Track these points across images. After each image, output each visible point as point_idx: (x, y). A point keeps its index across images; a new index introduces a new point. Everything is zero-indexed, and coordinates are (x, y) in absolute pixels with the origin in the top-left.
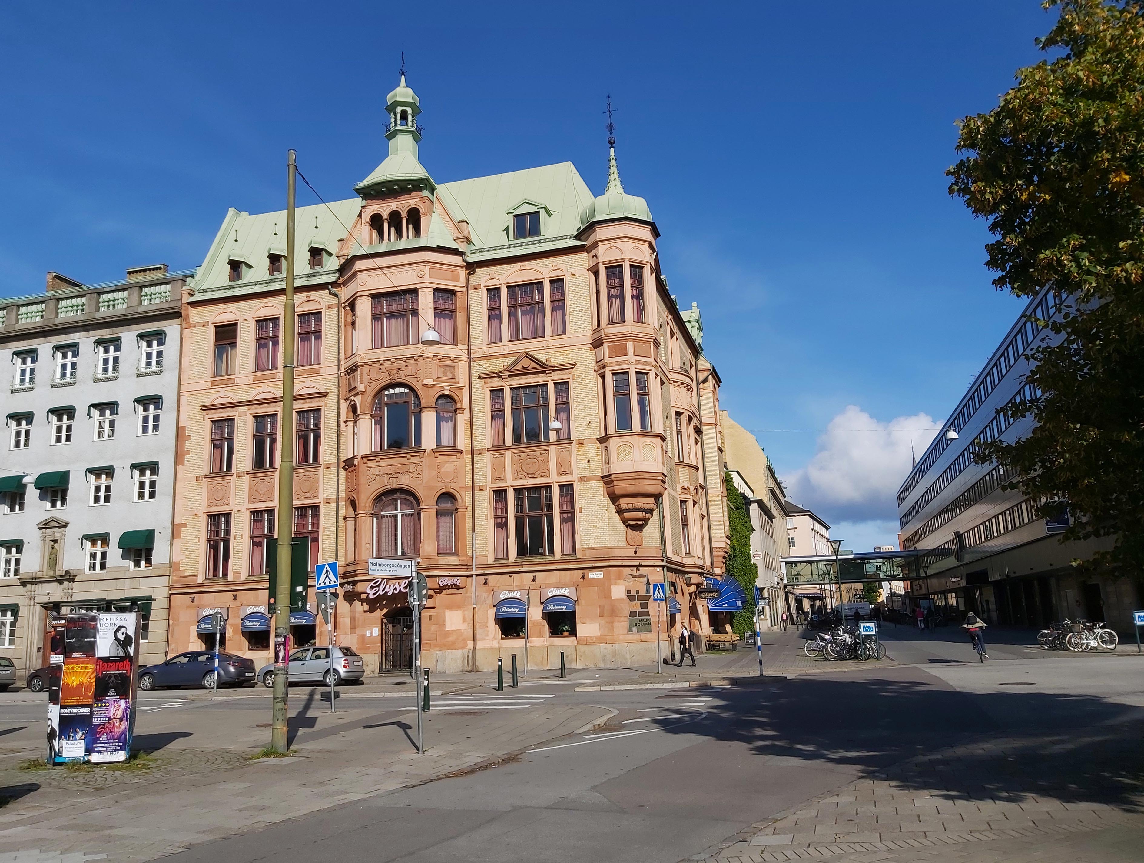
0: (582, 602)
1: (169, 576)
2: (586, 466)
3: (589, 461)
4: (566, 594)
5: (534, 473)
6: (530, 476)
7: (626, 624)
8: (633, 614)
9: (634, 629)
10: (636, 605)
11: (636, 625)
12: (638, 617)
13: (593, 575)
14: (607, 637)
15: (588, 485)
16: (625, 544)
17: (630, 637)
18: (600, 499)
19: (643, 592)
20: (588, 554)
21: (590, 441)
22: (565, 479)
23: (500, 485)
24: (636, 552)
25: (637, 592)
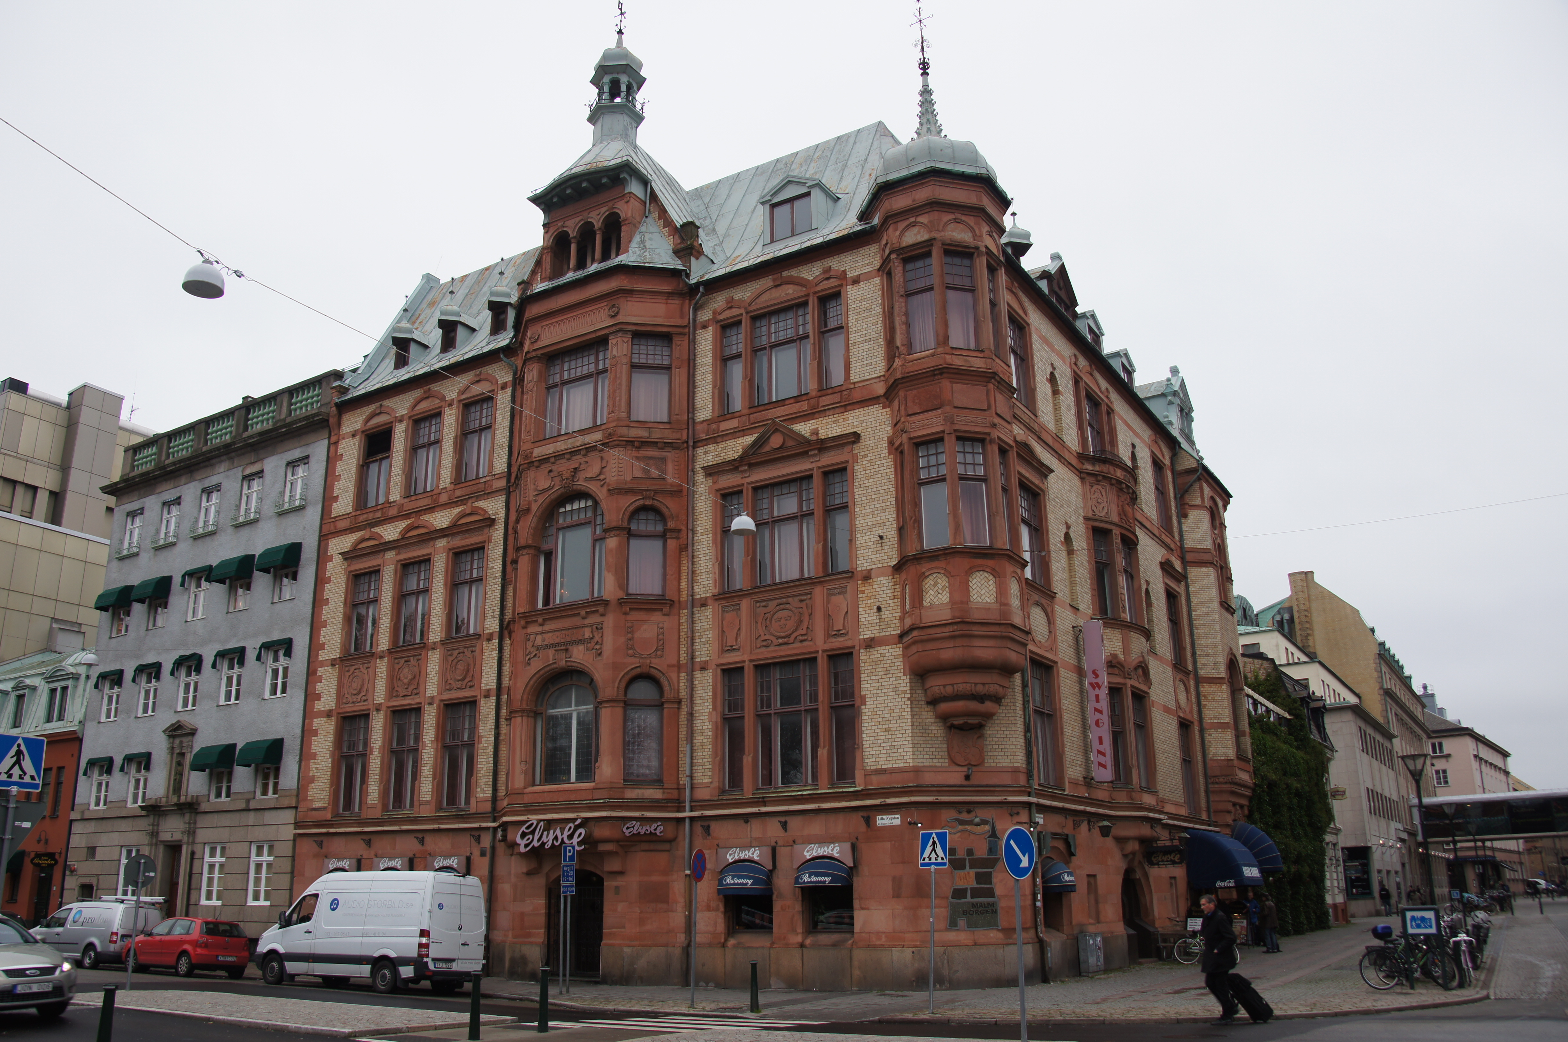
0: (864, 869)
1: (296, 808)
2: (875, 618)
3: (879, 609)
4: (836, 854)
5: (788, 636)
6: (780, 641)
7: (943, 912)
8: (959, 893)
9: (962, 923)
10: (967, 878)
11: (965, 913)
12: (969, 899)
13: (883, 820)
14: (907, 935)
15: (877, 652)
16: (945, 762)
17: (952, 936)
18: (898, 678)
19: (981, 852)
20: (876, 782)
21: (882, 572)
22: (838, 643)
23: (732, 658)
24: (967, 777)
25: (970, 852)
